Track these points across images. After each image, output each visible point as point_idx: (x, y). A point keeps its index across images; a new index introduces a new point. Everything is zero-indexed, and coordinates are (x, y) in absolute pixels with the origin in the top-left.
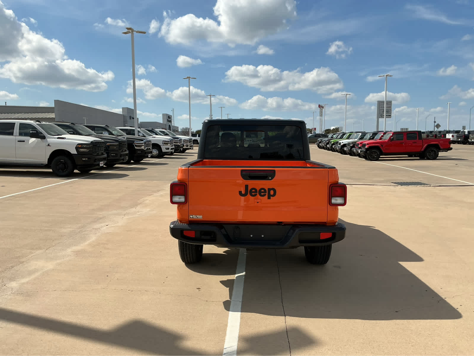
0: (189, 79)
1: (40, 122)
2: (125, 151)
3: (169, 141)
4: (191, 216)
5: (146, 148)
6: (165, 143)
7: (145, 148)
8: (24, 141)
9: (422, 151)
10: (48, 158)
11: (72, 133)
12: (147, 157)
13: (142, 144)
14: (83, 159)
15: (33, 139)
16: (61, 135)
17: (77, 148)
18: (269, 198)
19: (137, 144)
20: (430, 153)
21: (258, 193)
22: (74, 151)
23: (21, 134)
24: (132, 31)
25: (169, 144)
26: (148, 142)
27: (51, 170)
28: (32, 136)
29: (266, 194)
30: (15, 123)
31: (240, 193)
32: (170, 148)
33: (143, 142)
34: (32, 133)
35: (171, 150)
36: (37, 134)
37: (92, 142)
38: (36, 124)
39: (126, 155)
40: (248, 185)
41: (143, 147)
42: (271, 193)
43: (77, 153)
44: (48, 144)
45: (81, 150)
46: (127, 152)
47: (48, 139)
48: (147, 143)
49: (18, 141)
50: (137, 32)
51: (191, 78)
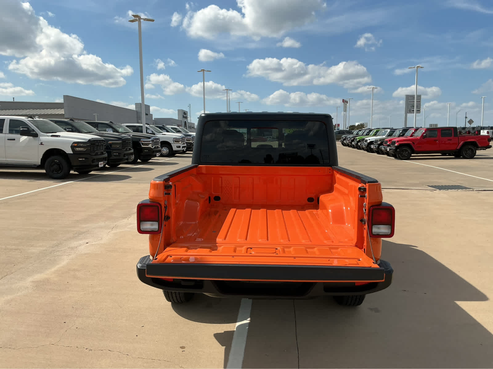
0: (204, 72)
1: (33, 119)
2: (130, 149)
3: (180, 139)
5: (154, 147)
6: (176, 140)
7: (152, 147)
8: (14, 140)
9: (457, 149)
10: (41, 158)
11: (71, 130)
12: (155, 156)
13: (150, 141)
14: (79, 159)
15: (24, 138)
16: (55, 133)
17: (73, 147)
19: (143, 141)
20: (467, 151)
22: (69, 151)
23: (11, 131)
24: (139, 19)
25: (180, 142)
26: (156, 140)
27: (44, 171)
28: (23, 133)
30: (4, 120)
32: (182, 146)
33: (150, 140)
34: (23, 130)
35: (182, 148)
36: (28, 132)
37: (89, 140)
38: (28, 120)
39: (132, 154)
41: (150, 146)
44: (41, 143)
45: (77, 149)
46: (132, 151)
47: (41, 137)
48: (155, 141)
49: (8, 139)
50: (145, 19)
51: (206, 71)
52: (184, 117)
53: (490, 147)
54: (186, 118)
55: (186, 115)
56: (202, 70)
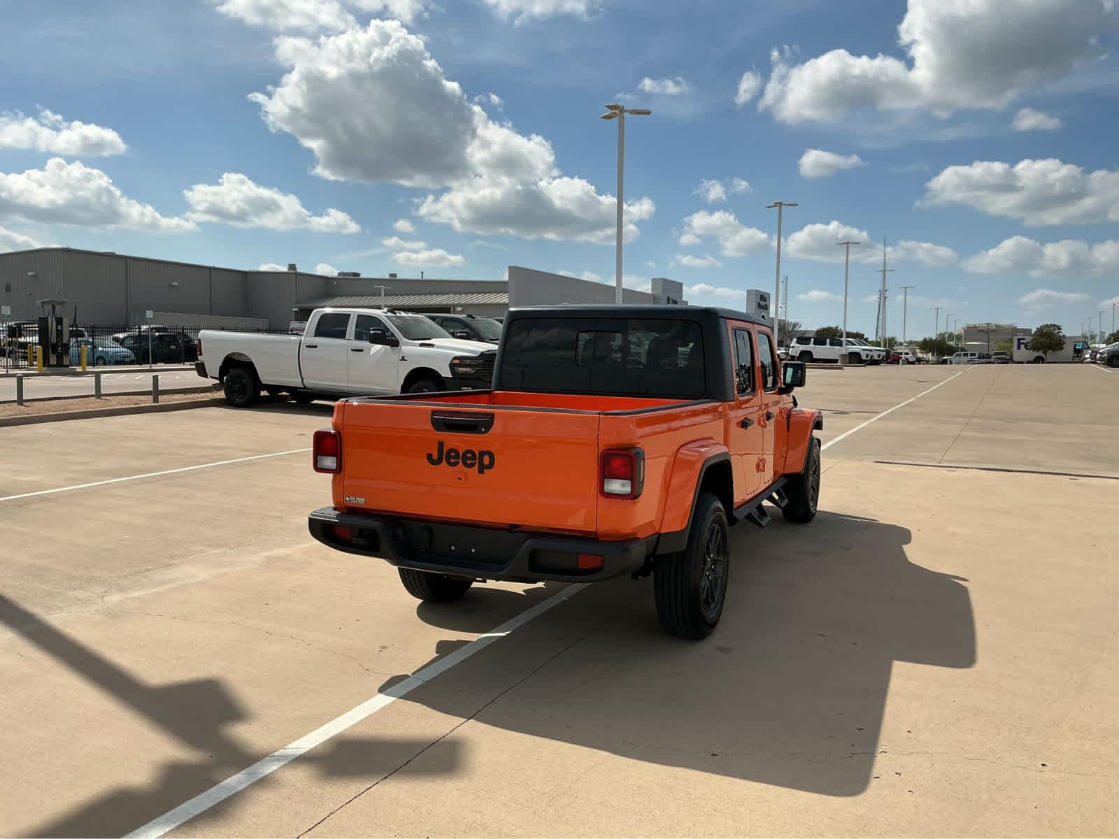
0: (780, 209)
1: (395, 314)
4: (348, 499)
8: (362, 350)
10: (402, 384)
11: (465, 334)
15: (378, 347)
16: (430, 339)
17: (454, 366)
18: (481, 471)
21: (460, 461)
22: (446, 373)
23: (359, 336)
24: (620, 112)
28: (375, 340)
29: (475, 463)
30: (350, 315)
31: (429, 457)
34: (374, 333)
36: (383, 337)
37: (482, 354)
38: (386, 317)
40: (443, 443)
42: (482, 461)
43: (451, 376)
44: (403, 357)
45: (460, 369)
47: (403, 348)
49: (353, 350)
50: (632, 112)
51: (785, 205)
52: (760, 306)
54: (766, 308)
55: (766, 301)
56: (776, 203)
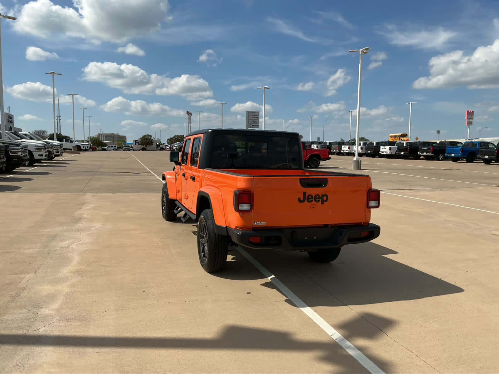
0: (53, 75)
2: (3, 158)
3: (42, 147)
4: (256, 223)
5: (23, 155)
6: (38, 148)
7: (22, 155)
9: (306, 161)
12: (24, 166)
13: (19, 149)
18: (322, 203)
19: (12, 149)
20: (313, 162)
21: (313, 200)
25: (42, 150)
26: (25, 147)
29: (320, 201)
31: (299, 199)
32: (44, 154)
33: (19, 147)
35: (45, 157)
39: (4, 162)
40: (305, 192)
41: (19, 154)
42: (323, 199)
46: (4, 160)
48: (24, 149)
51: (56, 74)
52: (9, 121)
53: (330, 158)
54: (12, 122)
55: (11, 119)
56: (51, 72)
